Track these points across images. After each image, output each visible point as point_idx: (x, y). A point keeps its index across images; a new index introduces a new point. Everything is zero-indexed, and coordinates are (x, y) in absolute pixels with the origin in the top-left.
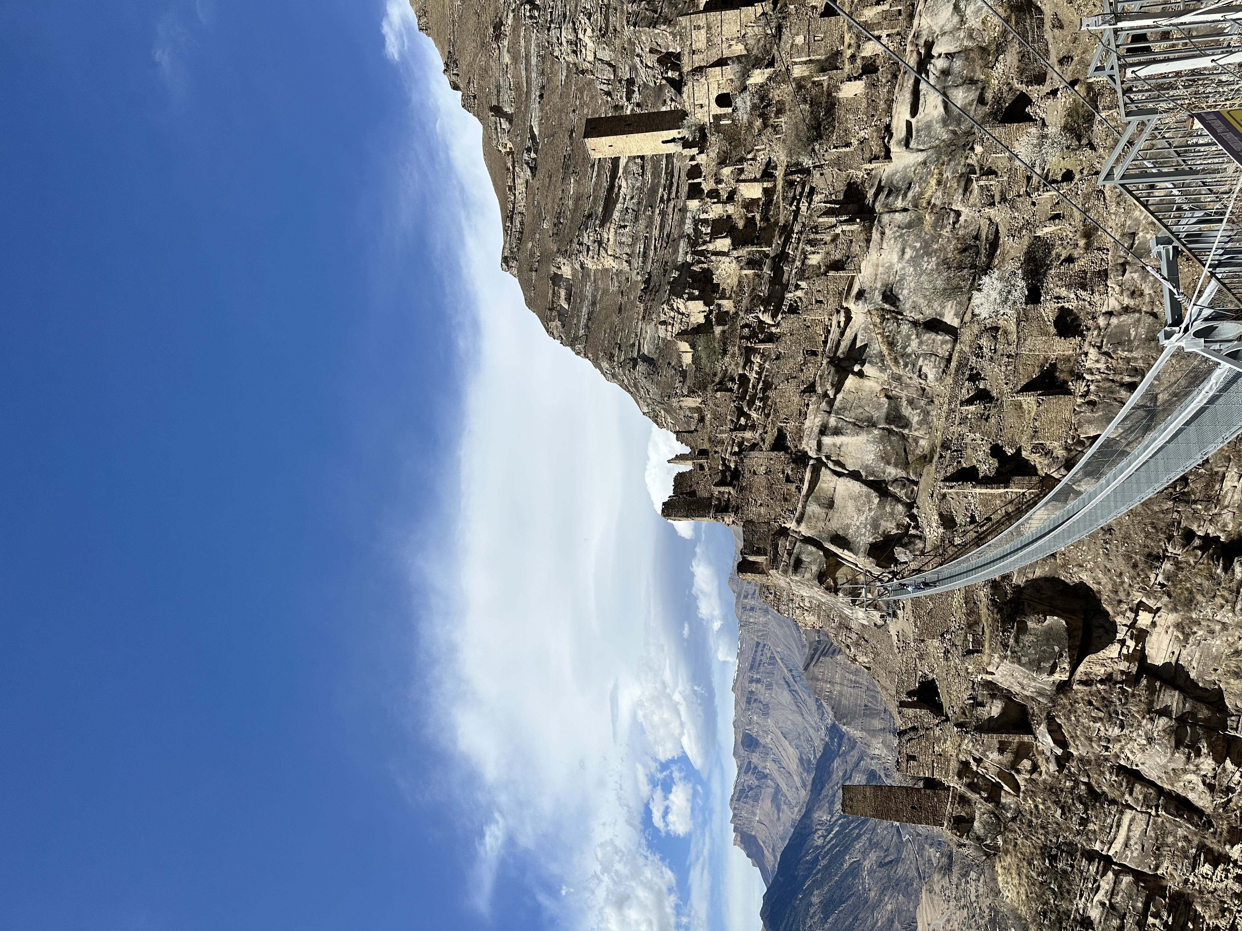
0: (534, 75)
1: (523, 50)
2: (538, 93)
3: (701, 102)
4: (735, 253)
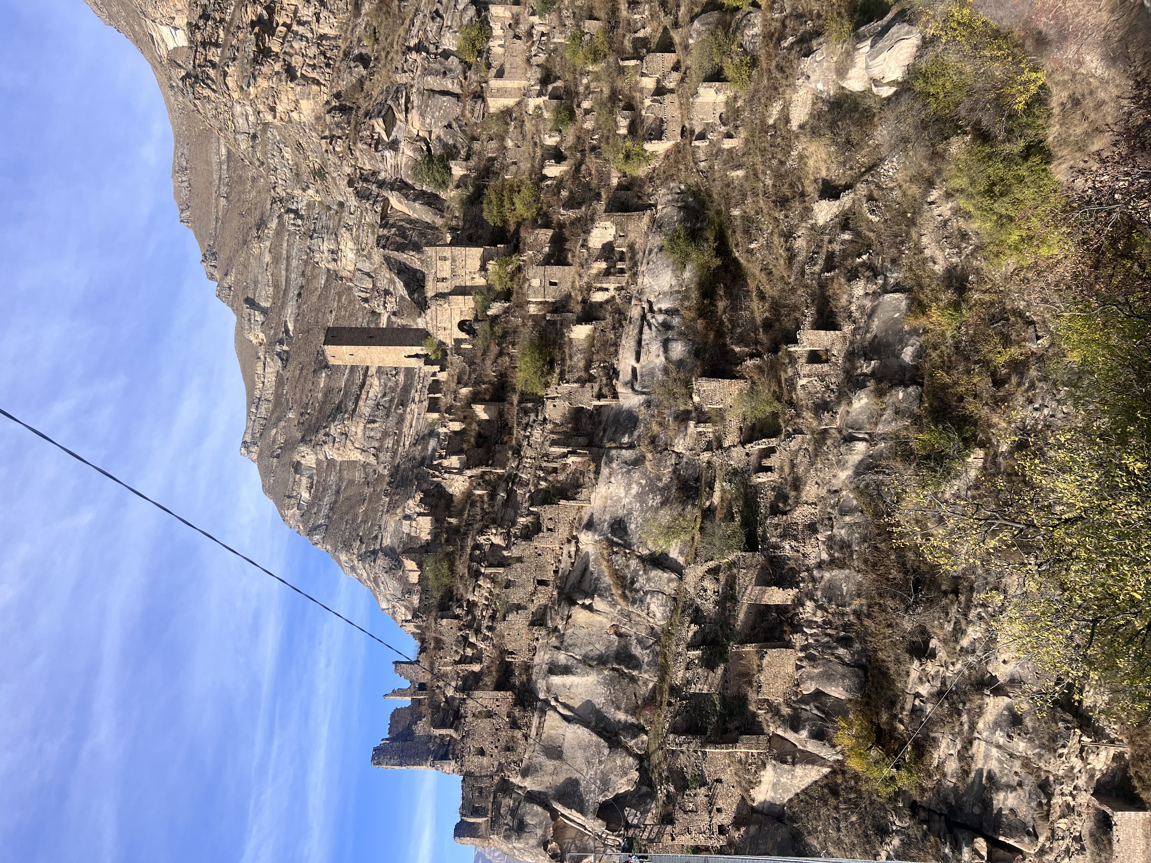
0: (293, 276)
1: (285, 252)
2: (296, 292)
3: (443, 325)
4: (469, 473)
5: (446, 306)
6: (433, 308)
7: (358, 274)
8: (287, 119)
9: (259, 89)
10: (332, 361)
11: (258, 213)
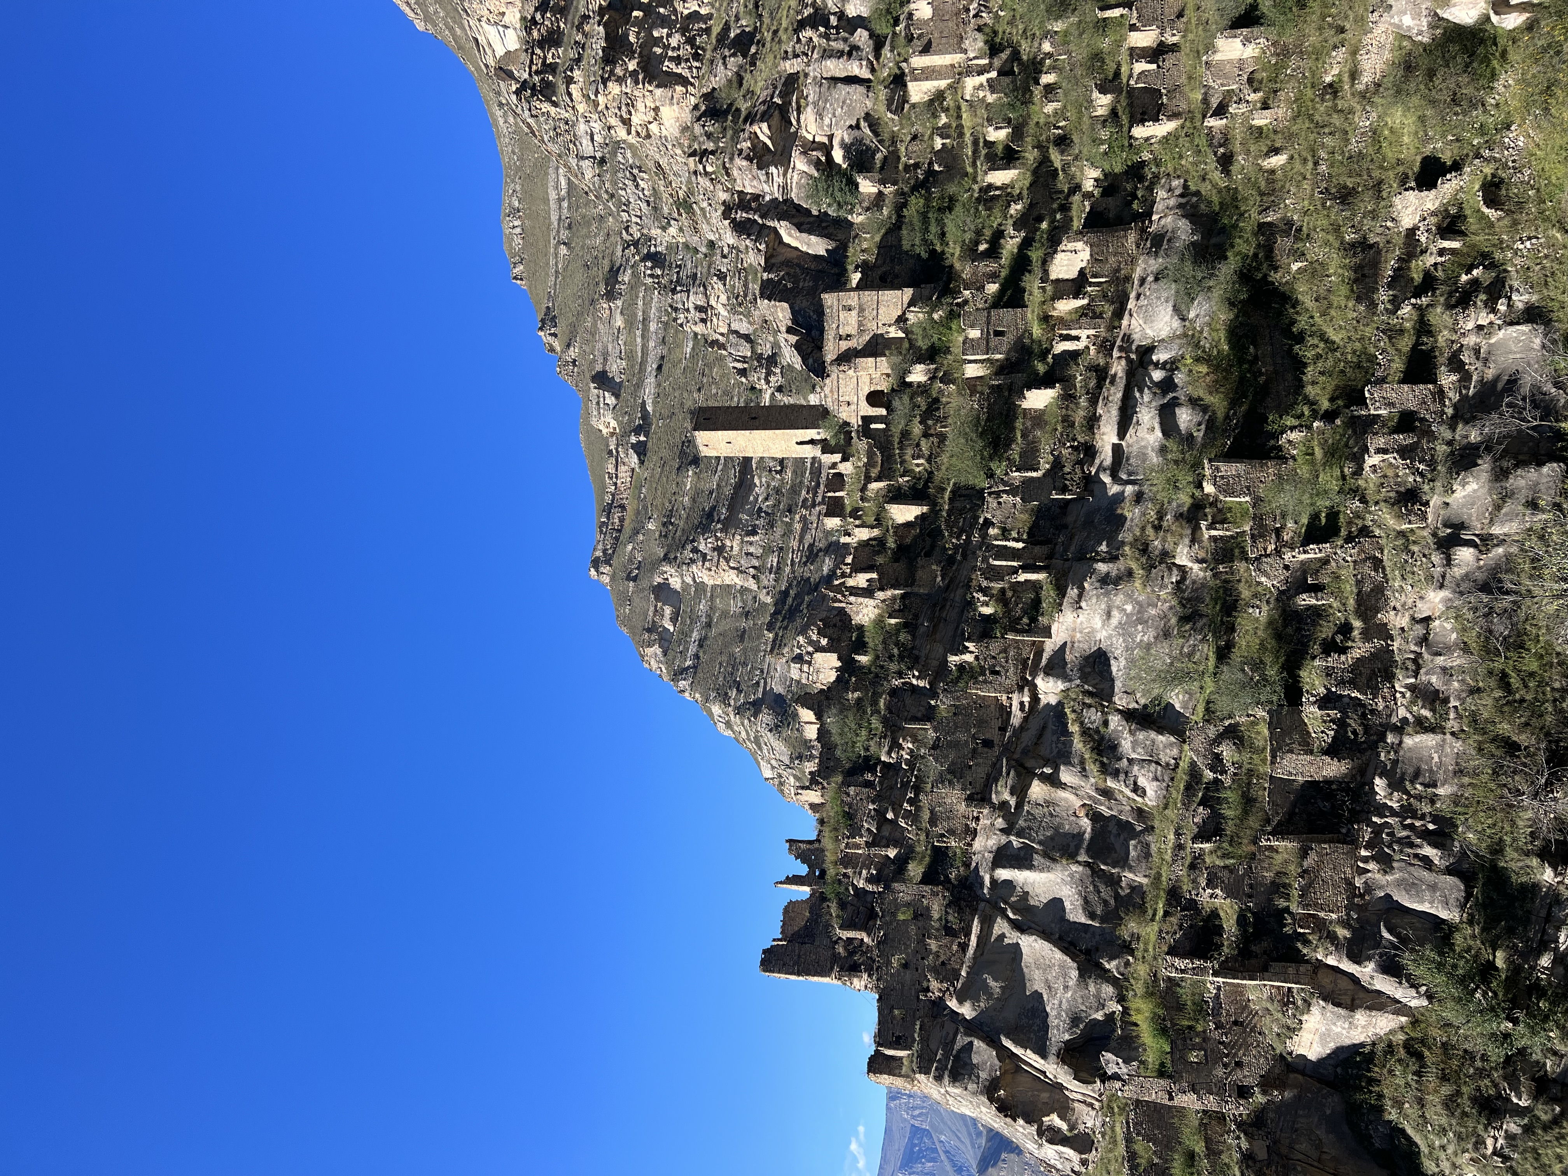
0: (652, 344)
1: (640, 314)
2: (655, 366)
3: (847, 399)
4: (880, 595)
5: (851, 372)
6: (834, 376)
7: (733, 338)
8: (643, 134)
9: (610, 97)
10: (705, 452)
11: (606, 263)
